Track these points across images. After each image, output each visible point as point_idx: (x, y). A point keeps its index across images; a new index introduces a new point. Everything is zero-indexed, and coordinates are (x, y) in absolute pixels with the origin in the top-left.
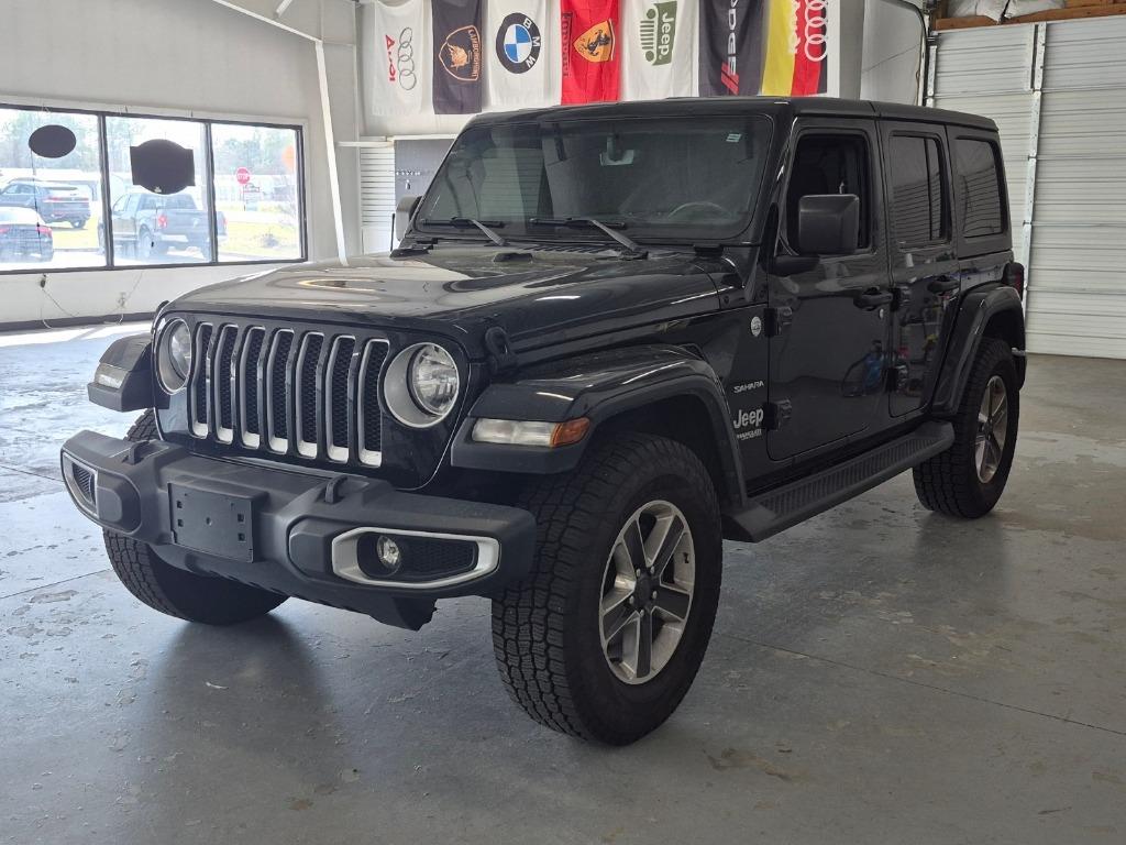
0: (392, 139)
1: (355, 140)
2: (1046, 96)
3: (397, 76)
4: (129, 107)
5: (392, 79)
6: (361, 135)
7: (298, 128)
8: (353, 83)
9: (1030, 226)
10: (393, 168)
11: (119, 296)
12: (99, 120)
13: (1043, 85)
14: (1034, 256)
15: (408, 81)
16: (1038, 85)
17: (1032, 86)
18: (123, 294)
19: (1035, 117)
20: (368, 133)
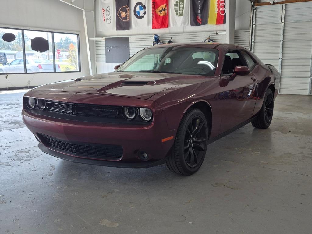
0: (105, 38)
1: (94, 38)
2: (285, 24)
3: (105, 20)
4: (30, 28)
5: (104, 21)
6: (96, 37)
7: (78, 35)
8: (93, 22)
9: (281, 59)
10: (105, 46)
11: (28, 81)
12: (22, 31)
13: (284, 21)
14: (282, 68)
15: (109, 21)
16: (283, 21)
17: (281, 21)
18: (29, 80)
19: (282, 30)
20: (97, 36)
